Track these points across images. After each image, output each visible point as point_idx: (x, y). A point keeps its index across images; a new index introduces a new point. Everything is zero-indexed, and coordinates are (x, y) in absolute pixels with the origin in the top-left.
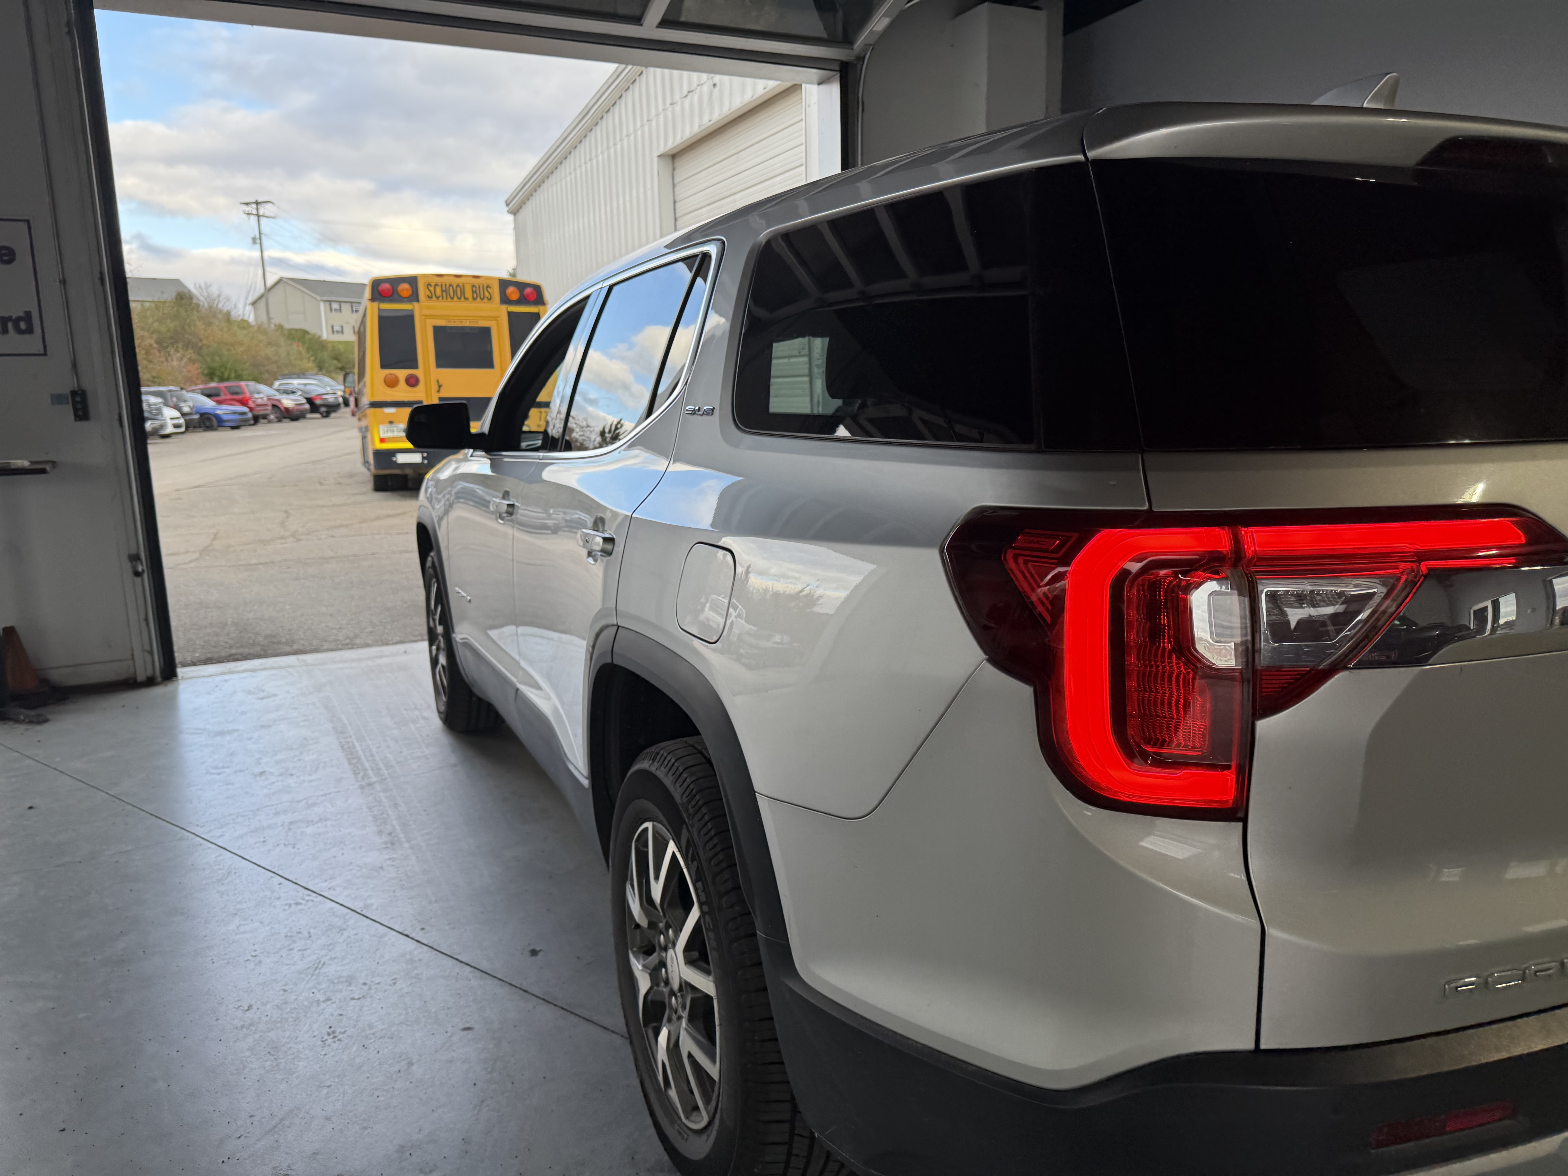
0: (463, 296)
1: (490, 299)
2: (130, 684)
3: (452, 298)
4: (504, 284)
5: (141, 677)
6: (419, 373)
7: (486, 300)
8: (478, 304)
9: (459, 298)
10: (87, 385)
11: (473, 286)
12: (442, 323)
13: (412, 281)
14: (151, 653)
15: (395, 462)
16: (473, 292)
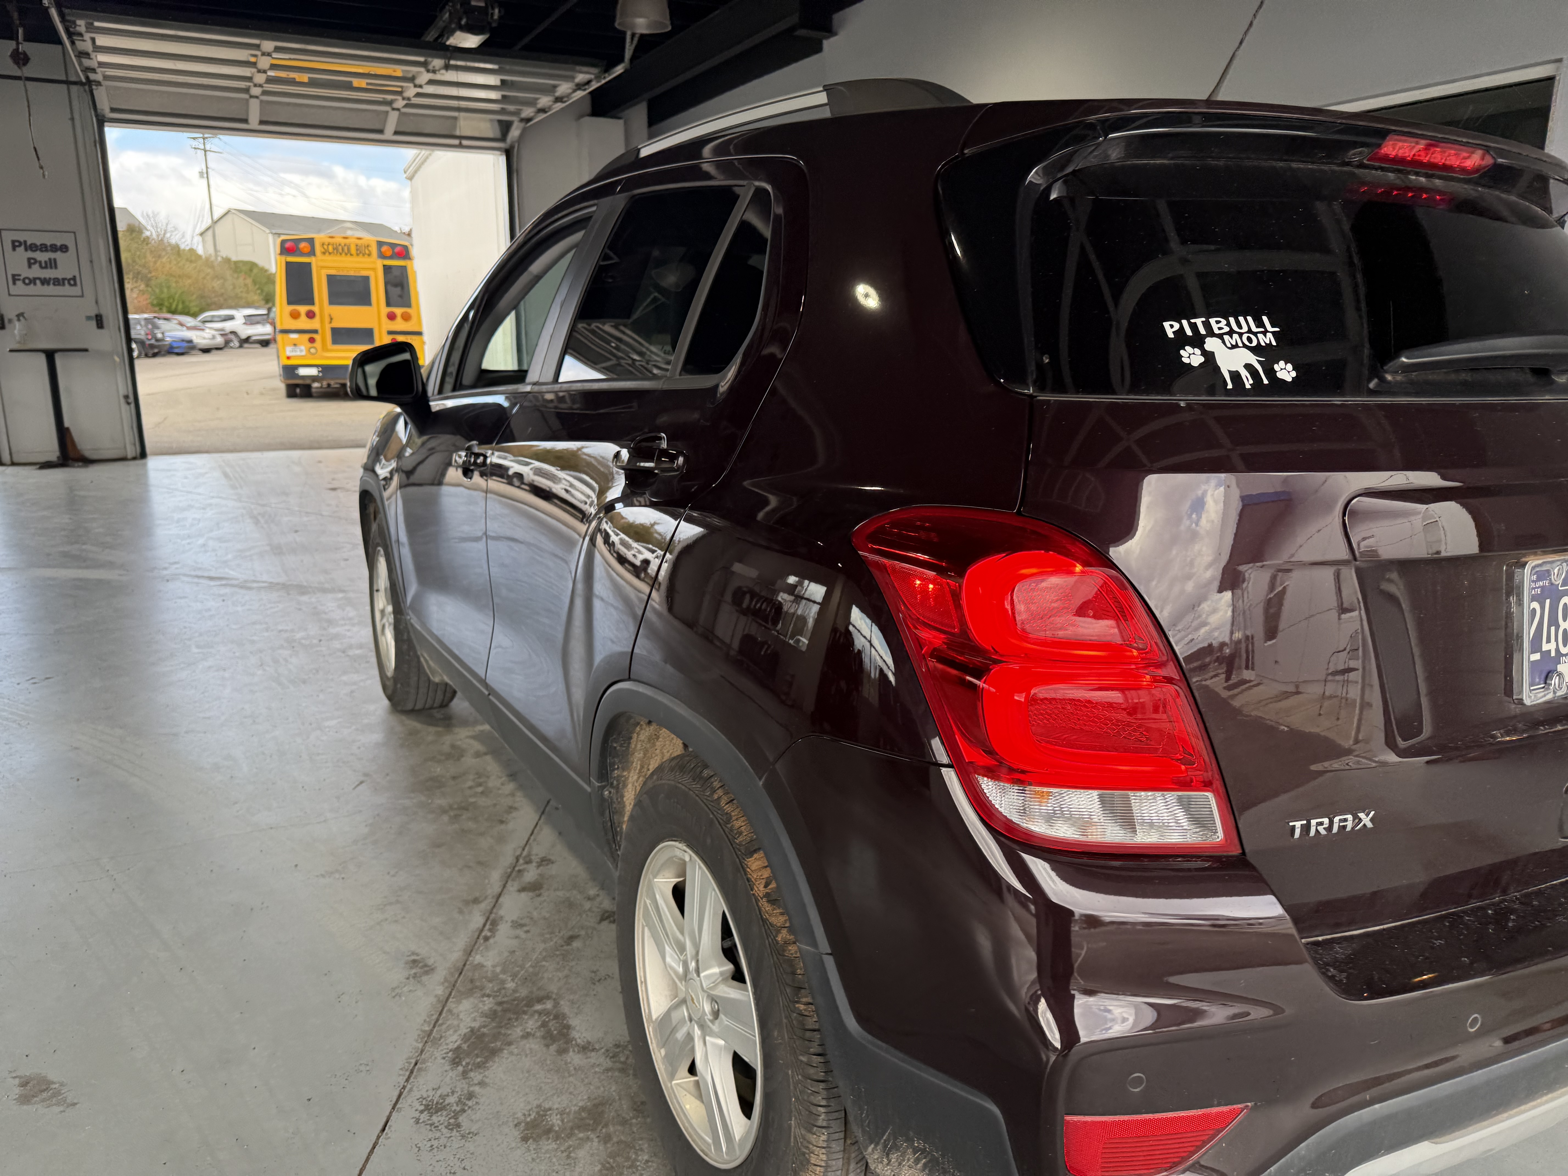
0: (349, 253)
1: (369, 255)
2: (124, 459)
3: (341, 254)
4: (380, 244)
5: (129, 456)
6: (315, 308)
7: (366, 256)
8: (360, 259)
9: (346, 254)
10: (103, 312)
11: (357, 246)
12: (333, 272)
13: (311, 241)
14: (135, 444)
15: (298, 374)
16: (357, 250)
